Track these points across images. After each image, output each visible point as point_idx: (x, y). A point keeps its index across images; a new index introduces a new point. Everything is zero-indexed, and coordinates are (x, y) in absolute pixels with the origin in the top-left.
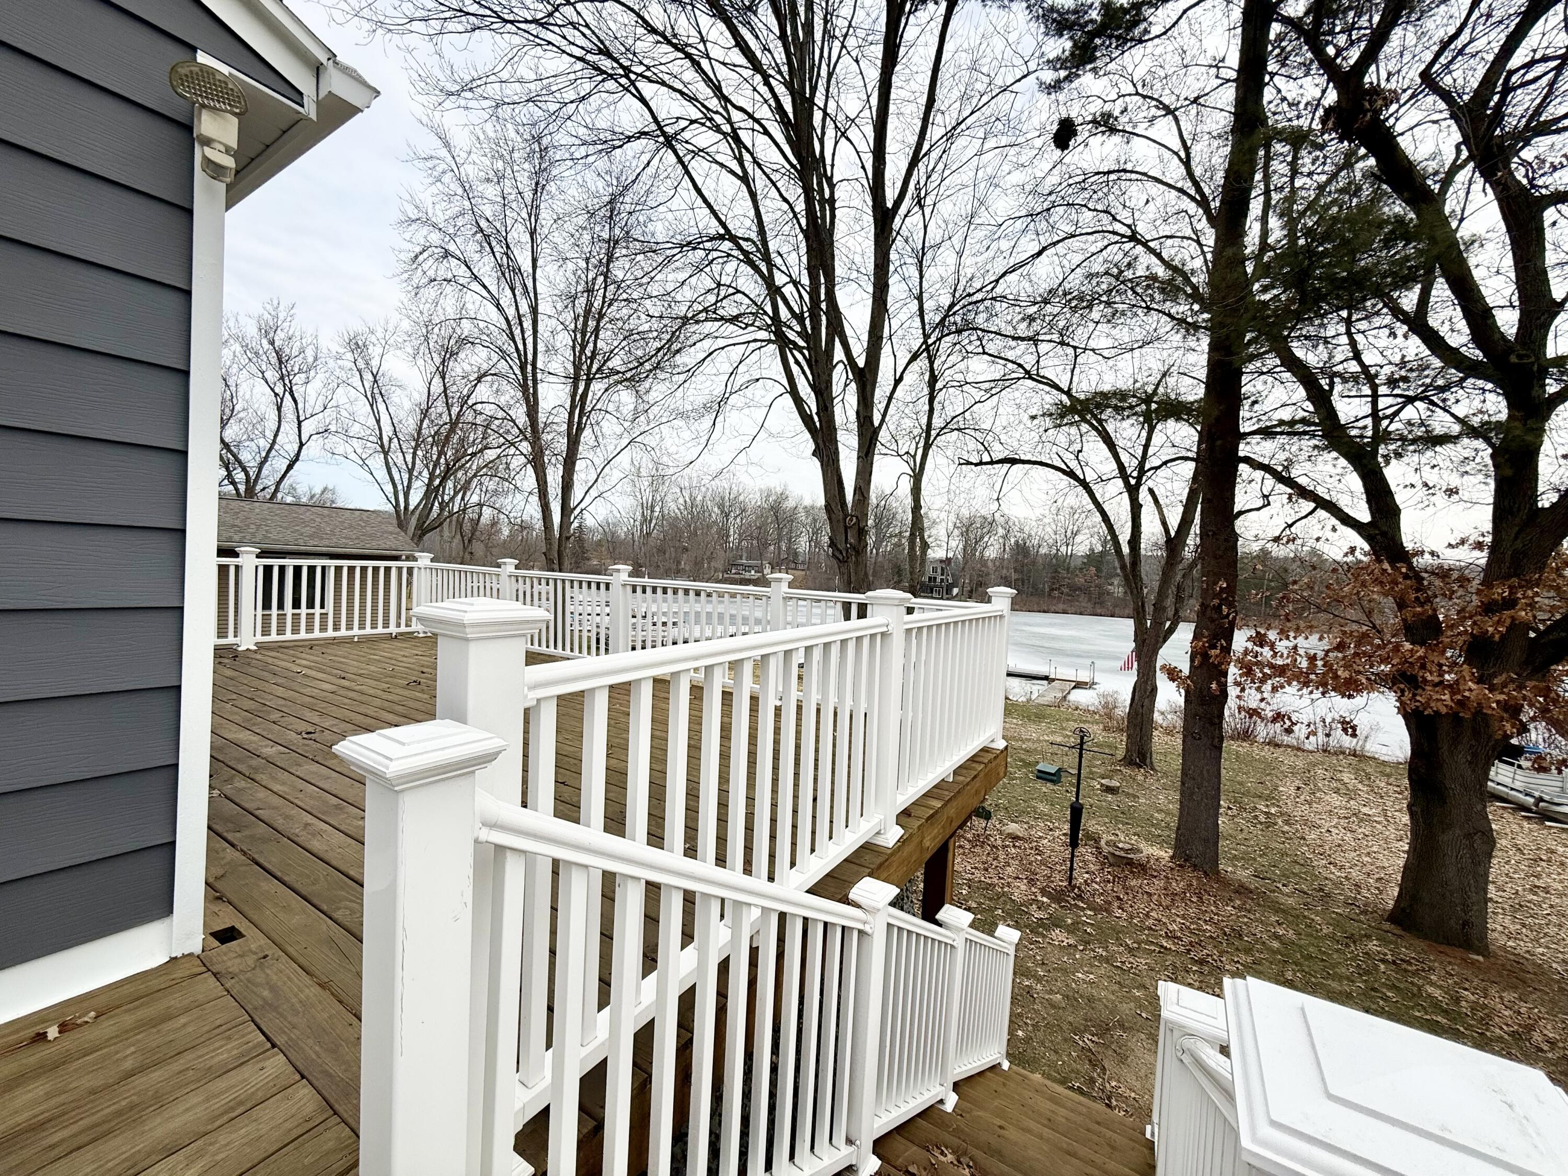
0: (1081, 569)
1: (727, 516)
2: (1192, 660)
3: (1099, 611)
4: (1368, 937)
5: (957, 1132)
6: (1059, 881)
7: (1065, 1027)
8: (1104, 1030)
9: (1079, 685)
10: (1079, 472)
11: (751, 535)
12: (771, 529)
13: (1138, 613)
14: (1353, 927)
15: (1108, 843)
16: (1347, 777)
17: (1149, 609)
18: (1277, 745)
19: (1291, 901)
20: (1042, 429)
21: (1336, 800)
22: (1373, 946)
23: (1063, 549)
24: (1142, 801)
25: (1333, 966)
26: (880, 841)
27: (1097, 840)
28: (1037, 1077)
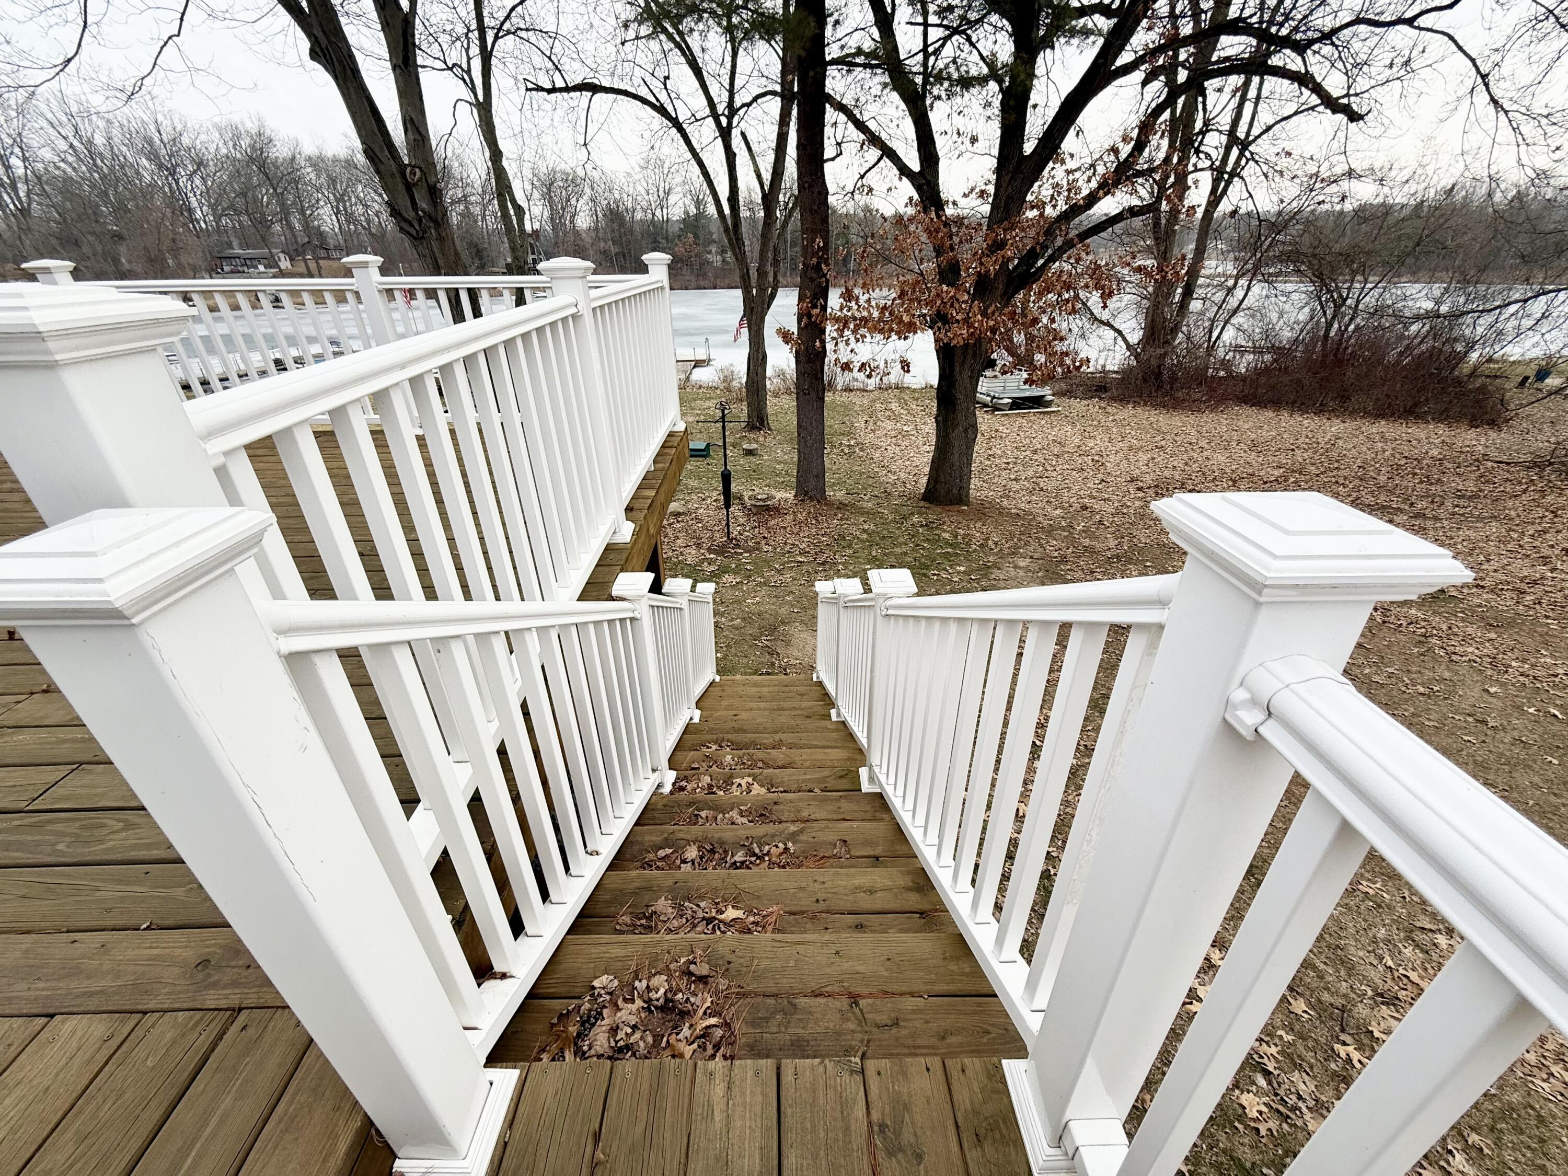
0: (679, 236)
1: (172, 172)
2: (799, 322)
3: (702, 283)
4: (913, 514)
5: (711, 731)
6: (720, 538)
7: (748, 638)
8: (773, 629)
9: (698, 364)
10: (670, 109)
11: (232, 206)
12: (265, 195)
13: (744, 280)
14: (905, 510)
15: (750, 498)
16: (894, 406)
17: (753, 274)
18: (851, 390)
19: (870, 504)
20: (619, 41)
21: (889, 425)
22: (915, 519)
23: (658, 213)
24: (766, 458)
25: (897, 539)
26: (618, 539)
27: (741, 498)
28: (738, 677)
